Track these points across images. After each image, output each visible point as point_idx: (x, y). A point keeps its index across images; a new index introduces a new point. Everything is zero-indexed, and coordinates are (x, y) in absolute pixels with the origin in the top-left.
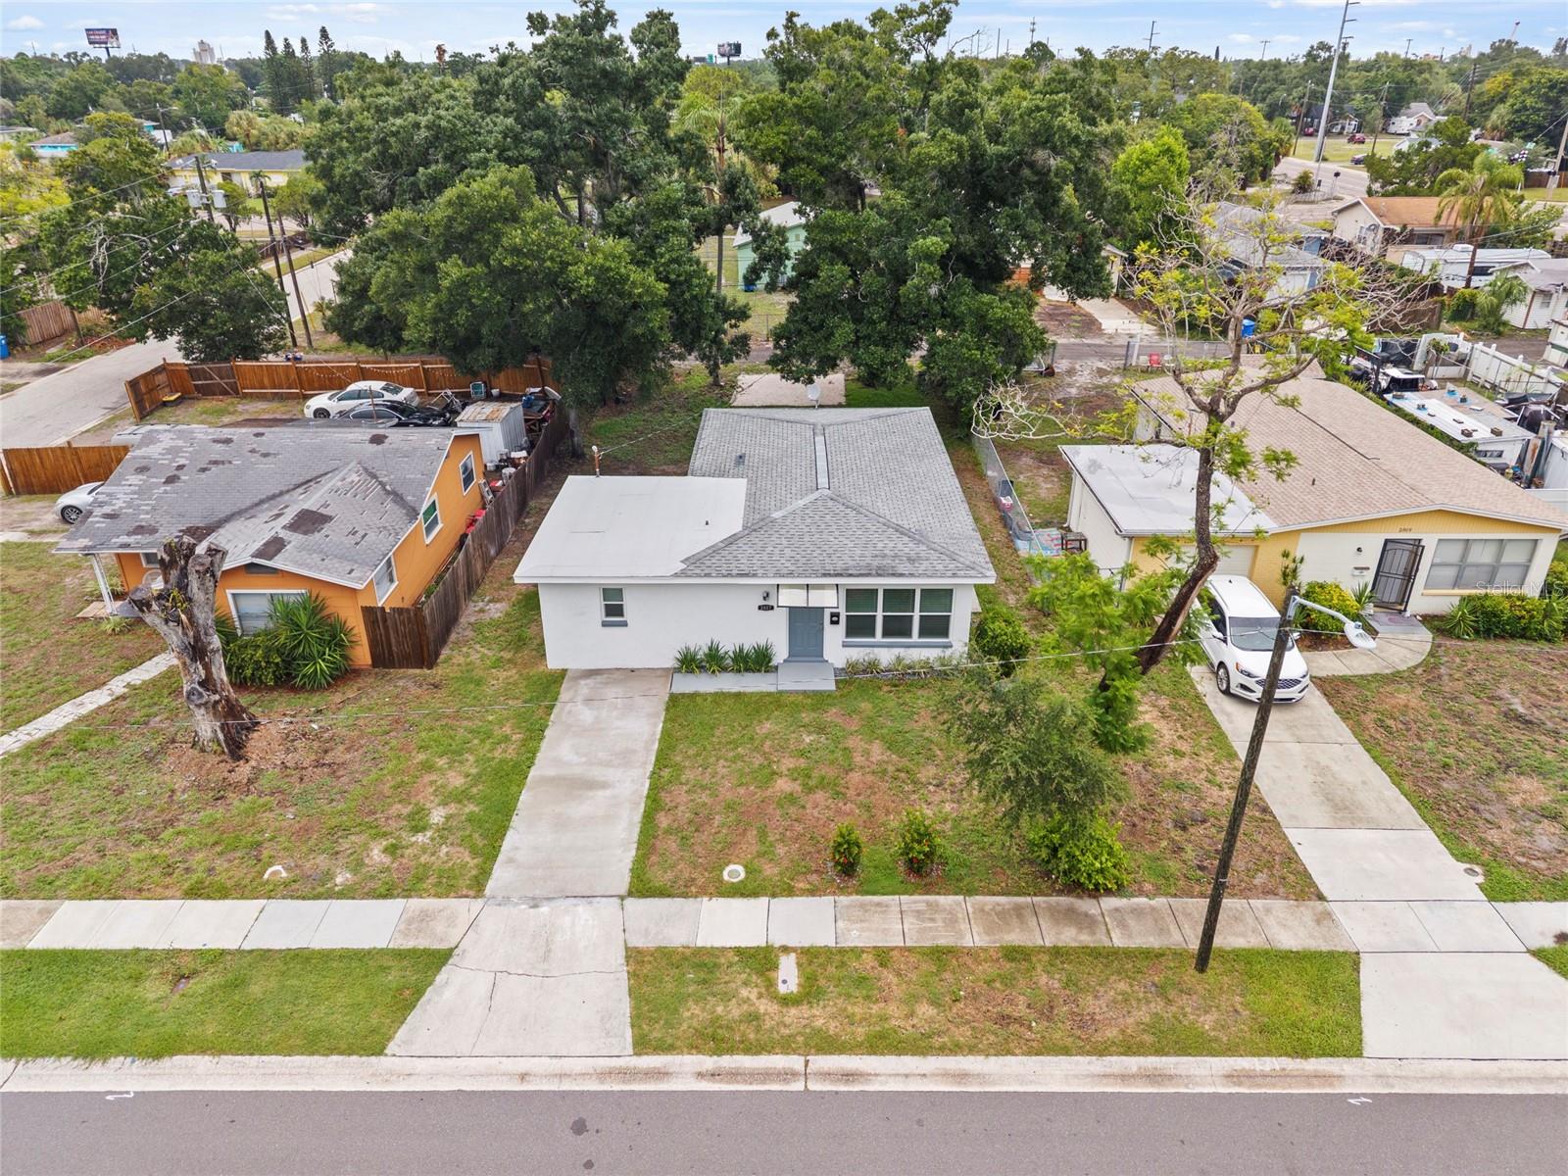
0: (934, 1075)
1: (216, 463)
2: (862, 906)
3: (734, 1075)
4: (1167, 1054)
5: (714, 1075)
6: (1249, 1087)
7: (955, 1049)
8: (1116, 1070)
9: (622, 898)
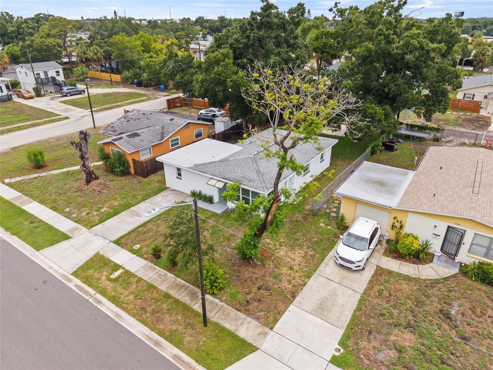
0: (114, 312)
1: (138, 119)
2: (151, 267)
3: (81, 289)
4: (166, 340)
5: (78, 286)
6: (175, 361)
7: (125, 309)
8: (151, 336)
9: (111, 242)
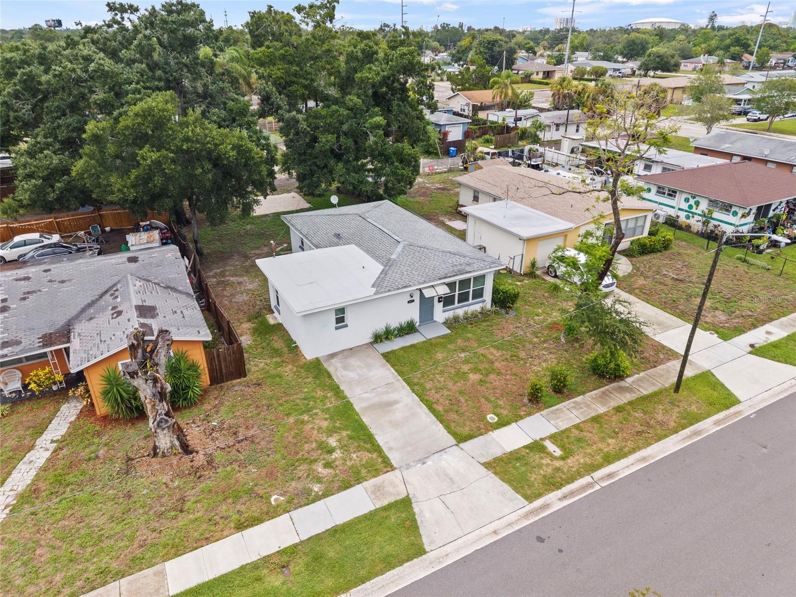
0: (635, 462)
2: (552, 412)
3: (572, 494)
4: (694, 424)
5: (565, 497)
6: (723, 424)
7: (633, 451)
8: (685, 436)
9: (457, 445)
